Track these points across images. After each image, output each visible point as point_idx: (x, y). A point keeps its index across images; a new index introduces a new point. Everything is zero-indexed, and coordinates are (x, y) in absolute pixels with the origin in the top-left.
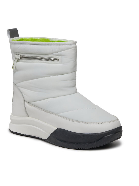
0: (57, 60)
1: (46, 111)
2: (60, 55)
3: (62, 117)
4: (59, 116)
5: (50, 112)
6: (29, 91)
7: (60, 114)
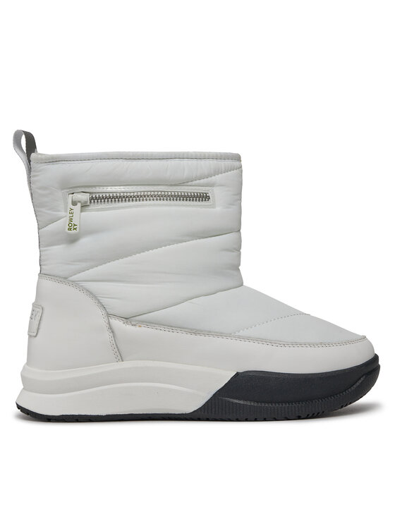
0: (204, 197)
1: (196, 332)
2: (212, 185)
3: (249, 339)
4: (240, 337)
5: (208, 333)
6: (129, 285)
7: (241, 333)
